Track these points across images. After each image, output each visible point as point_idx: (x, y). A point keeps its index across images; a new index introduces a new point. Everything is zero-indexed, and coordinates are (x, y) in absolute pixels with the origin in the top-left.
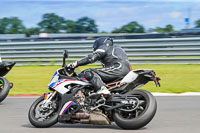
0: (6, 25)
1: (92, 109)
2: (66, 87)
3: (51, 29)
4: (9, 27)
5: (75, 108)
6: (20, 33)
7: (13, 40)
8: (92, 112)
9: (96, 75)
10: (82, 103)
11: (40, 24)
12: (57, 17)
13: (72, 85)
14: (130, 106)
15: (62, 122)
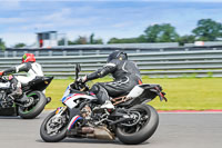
0: (157, 33)
1: (96, 123)
2: (75, 101)
3: (207, 36)
4: (160, 35)
5: (81, 122)
6: (173, 41)
7: (165, 49)
8: (97, 126)
9: (102, 89)
10: (88, 118)
11: (194, 31)
12: (214, 23)
13: (81, 99)
14: (132, 120)
15: (70, 136)
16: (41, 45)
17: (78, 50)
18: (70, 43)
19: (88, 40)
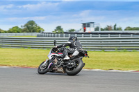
1: (58, 66)
14: (71, 65)
16: (85, 30)
17: (107, 34)
18: (102, 30)
19: (113, 28)
